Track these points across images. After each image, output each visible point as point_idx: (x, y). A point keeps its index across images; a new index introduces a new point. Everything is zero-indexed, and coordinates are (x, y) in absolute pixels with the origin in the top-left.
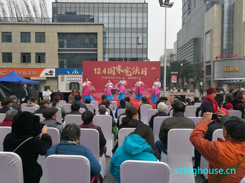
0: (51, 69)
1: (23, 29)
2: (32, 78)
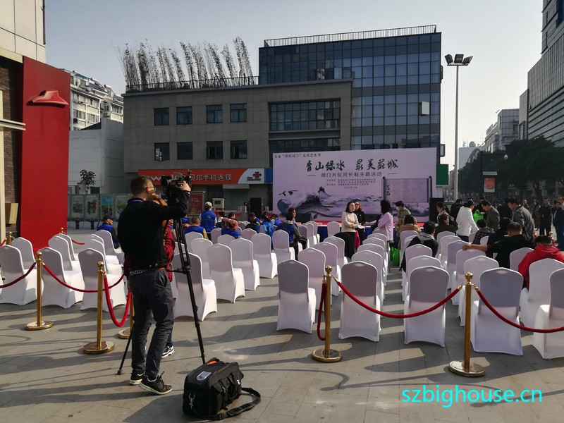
0: (257, 170)
1: (211, 100)
2: (225, 187)
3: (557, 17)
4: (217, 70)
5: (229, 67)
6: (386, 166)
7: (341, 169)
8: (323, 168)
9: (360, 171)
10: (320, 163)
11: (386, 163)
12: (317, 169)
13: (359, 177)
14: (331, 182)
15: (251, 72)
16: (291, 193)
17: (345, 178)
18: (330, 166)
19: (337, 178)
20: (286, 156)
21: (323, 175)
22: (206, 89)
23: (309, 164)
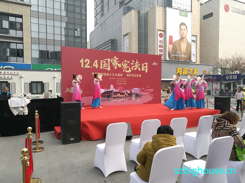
3: (101, 13)
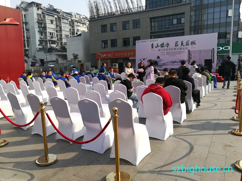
1: (124, 19)
2: (130, 58)
4: (127, 5)
5: (132, 3)
6: (190, 44)
7: (168, 47)
8: (159, 46)
9: (177, 47)
10: (157, 44)
11: (190, 42)
12: (156, 47)
13: (177, 50)
14: (163, 54)
15: (142, 4)
16: (144, 59)
17: (170, 51)
18: (162, 45)
19: (166, 51)
20: (142, 42)
21: (159, 50)
22: (123, 14)
23: (152, 45)
